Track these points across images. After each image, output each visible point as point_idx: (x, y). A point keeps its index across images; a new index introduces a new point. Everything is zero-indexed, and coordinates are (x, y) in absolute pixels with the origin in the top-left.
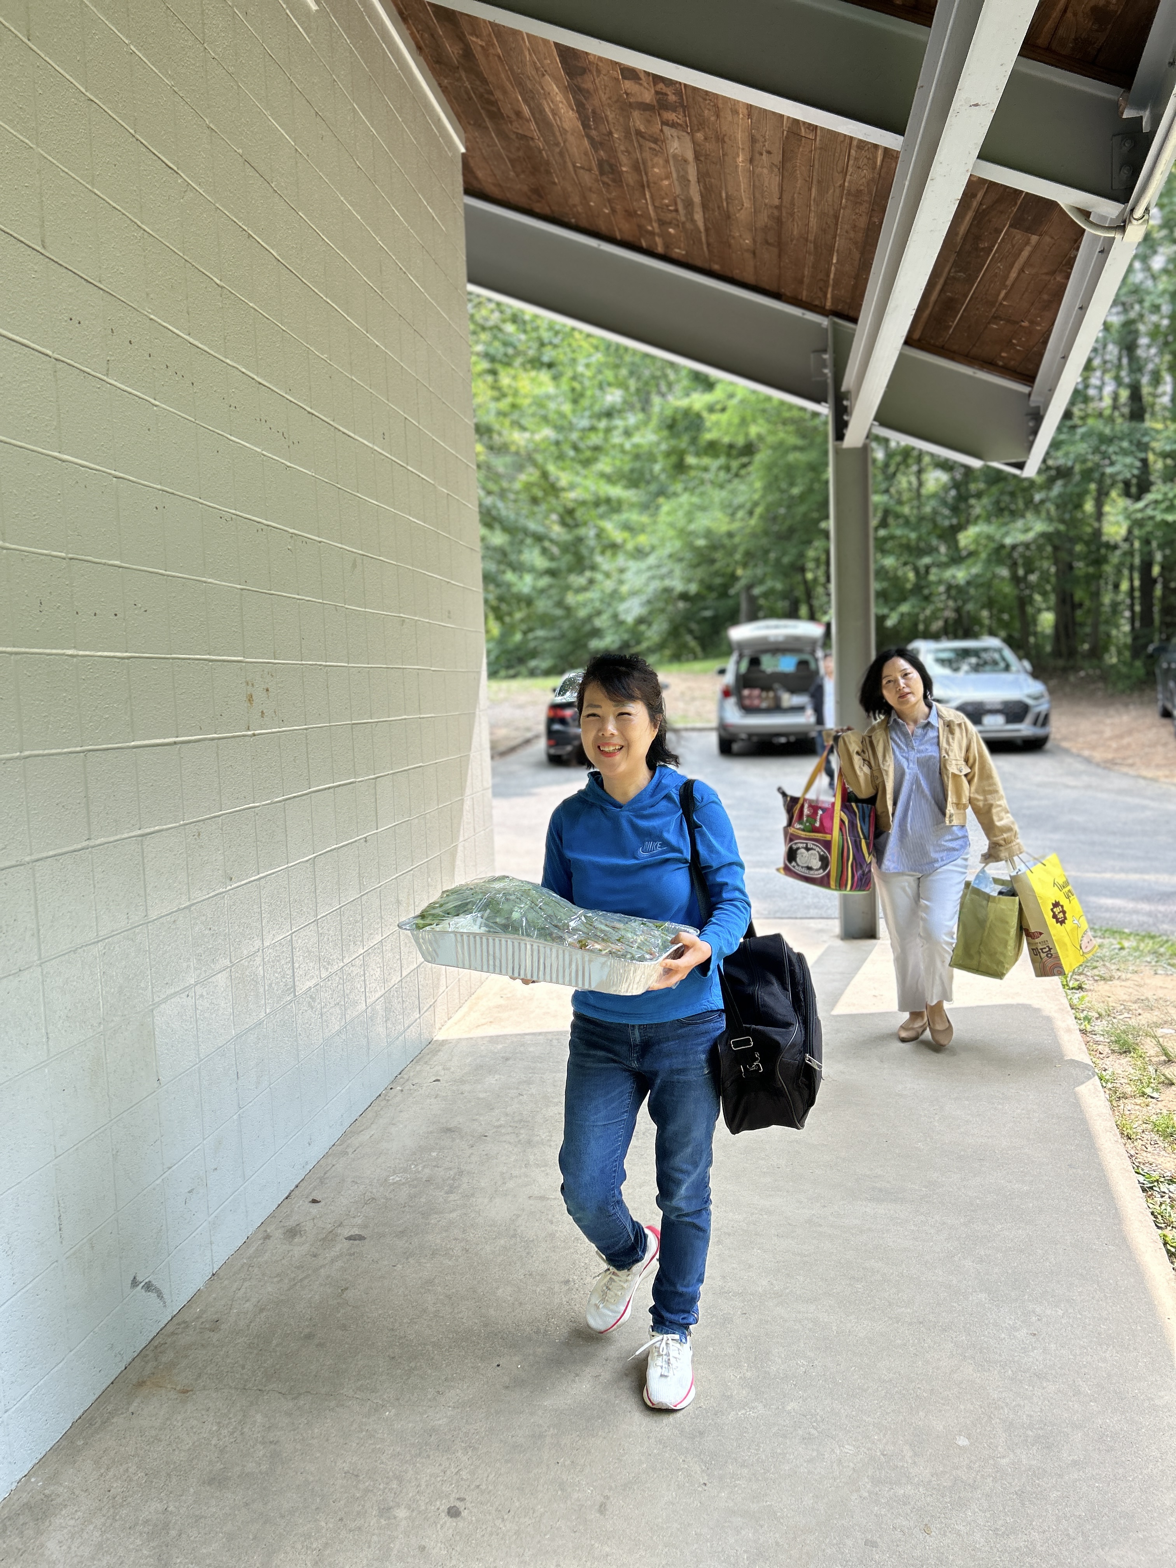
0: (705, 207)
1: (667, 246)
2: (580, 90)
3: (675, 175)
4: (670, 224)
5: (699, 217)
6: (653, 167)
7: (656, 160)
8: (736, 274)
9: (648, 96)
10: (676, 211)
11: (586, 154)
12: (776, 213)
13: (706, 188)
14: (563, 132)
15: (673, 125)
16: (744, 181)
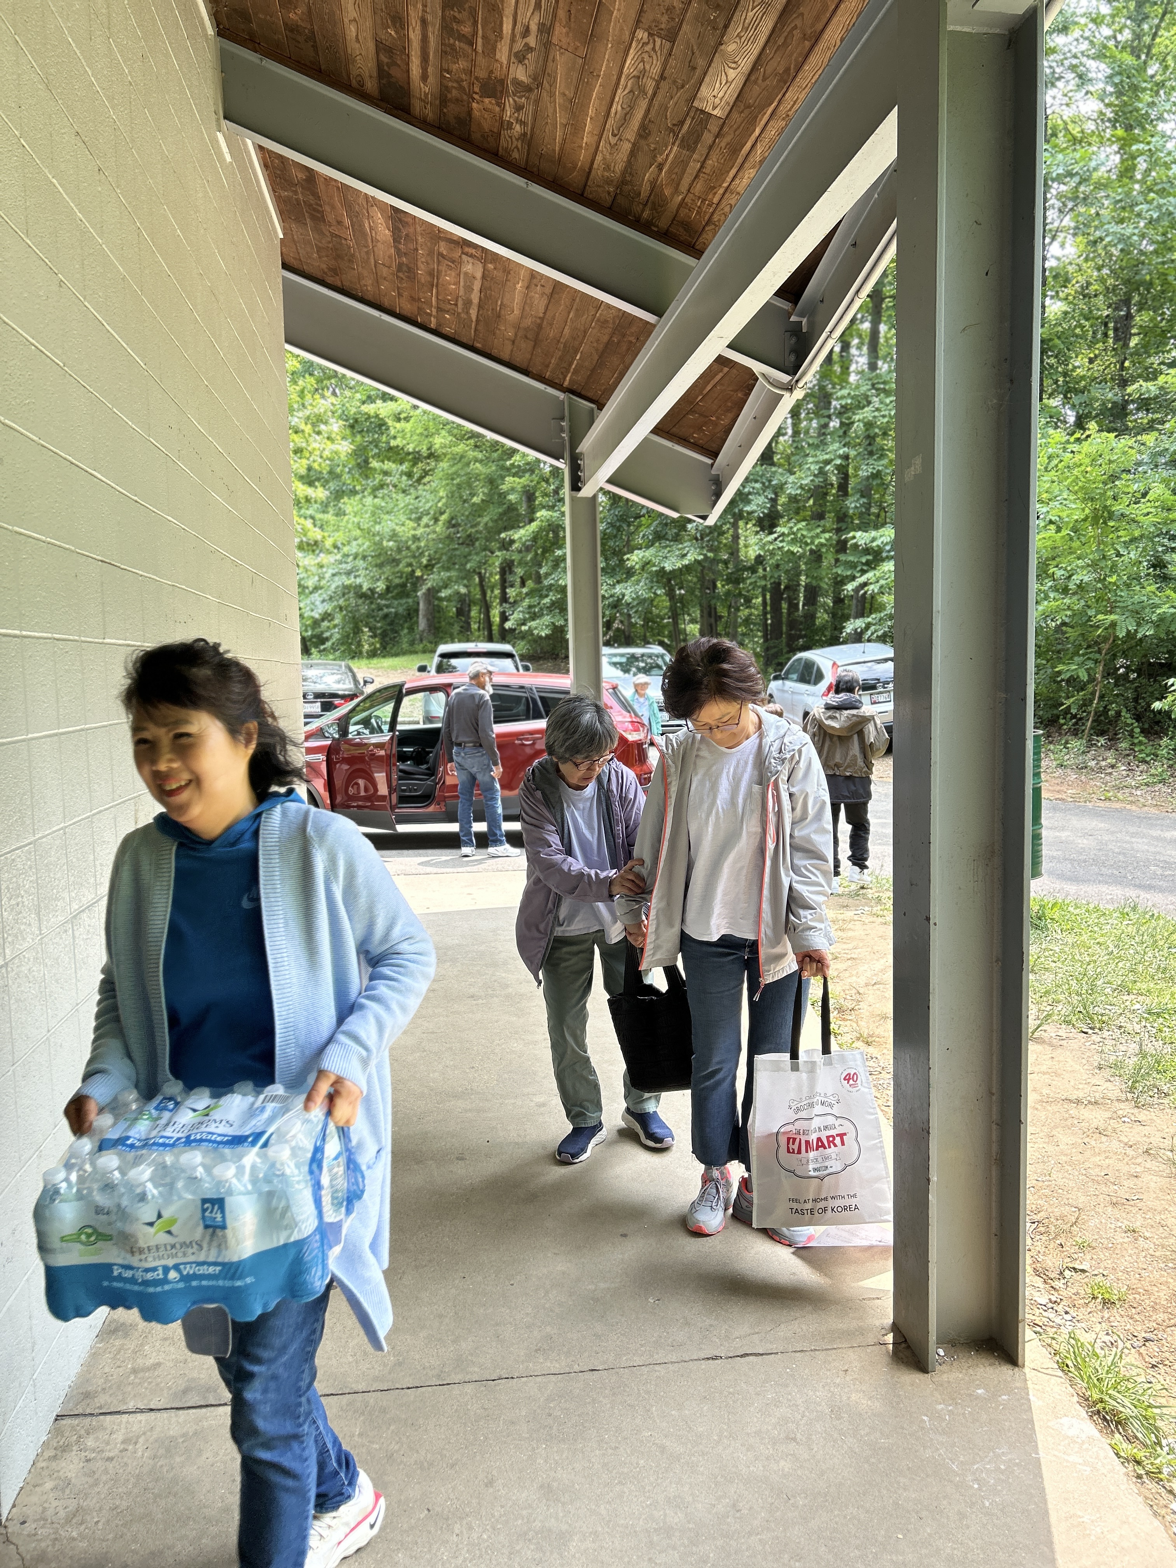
0: (480, 306)
1: (439, 324)
2: (400, 221)
3: (462, 284)
4: (447, 312)
5: (473, 313)
6: (446, 276)
7: (449, 272)
8: (495, 352)
10: (456, 305)
11: (390, 257)
12: (538, 321)
13: (485, 296)
14: (374, 241)
15: (471, 256)
16: (518, 299)
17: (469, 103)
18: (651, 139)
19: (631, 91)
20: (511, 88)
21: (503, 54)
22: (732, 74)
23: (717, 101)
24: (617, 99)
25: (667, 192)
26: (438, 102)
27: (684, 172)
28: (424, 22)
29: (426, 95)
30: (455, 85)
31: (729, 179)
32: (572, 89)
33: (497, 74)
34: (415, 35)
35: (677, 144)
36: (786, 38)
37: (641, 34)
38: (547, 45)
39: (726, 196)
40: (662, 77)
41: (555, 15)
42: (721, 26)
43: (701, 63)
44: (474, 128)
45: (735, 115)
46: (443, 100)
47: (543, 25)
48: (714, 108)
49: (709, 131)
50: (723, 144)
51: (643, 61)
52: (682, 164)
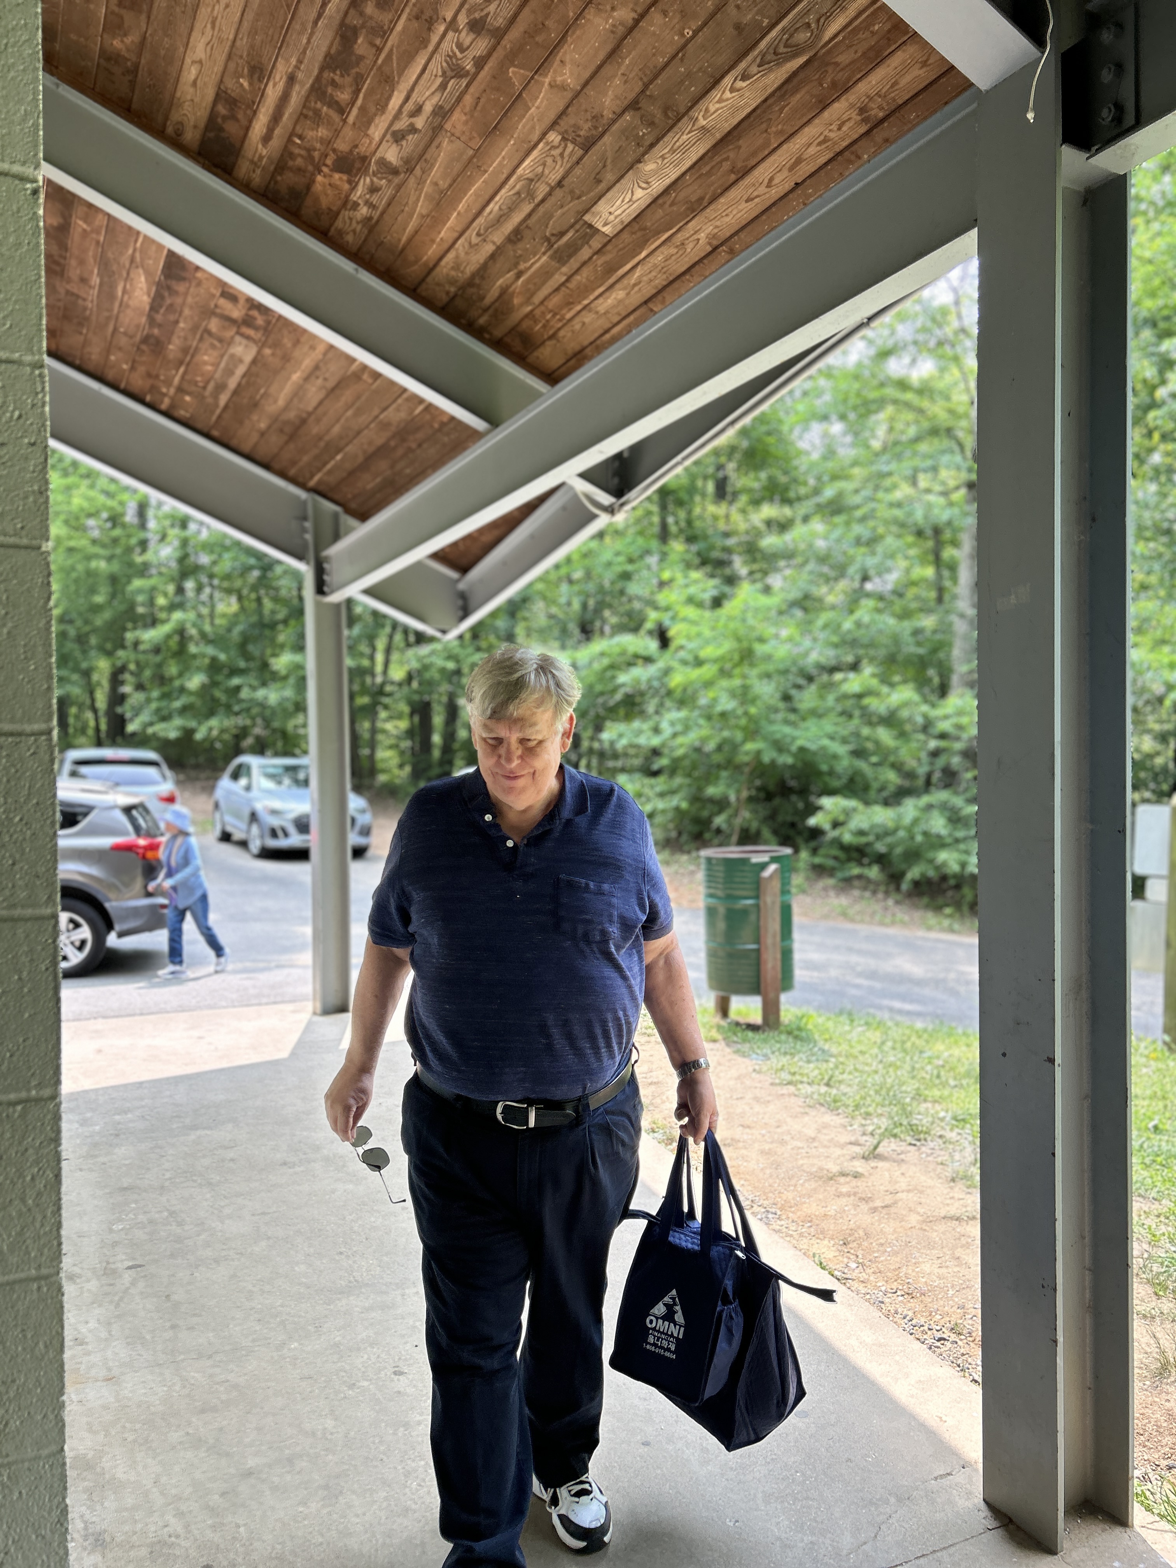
0: (236, 392)
1: (173, 406)
2: (169, 288)
3: (222, 366)
4: (189, 394)
5: (223, 399)
6: (205, 354)
7: (210, 351)
8: (234, 443)
9: (237, 313)
10: (205, 387)
11: (137, 326)
12: (305, 415)
13: (247, 382)
14: (125, 306)
15: (248, 338)
16: (288, 389)
17: (313, 174)
18: (520, 245)
19: (518, 193)
20: (373, 167)
21: (377, 131)
22: (639, 193)
23: (612, 218)
24: (497, 198)
25: (516, 301)
26: (272, 168)
27: (544, 283)
28: (291, 79)
29: (261, 157)
30: (303, 152)
31: (592, 297)
32: (448, 181)
33: (362, 149)
34: (273, 92)
35: (549, 254)
36: (712, 168)
37: (554, 137)
38: (436, 130)
39: (583, 313)
40: (560, 184)
41: (459, 100)
42: (648, 143)
43: (610, 177)
44: (309, 202)
45: (625, 235)
46: (281, 165)
47: (441, 107)
48: (605, 224)
49: (590, 247)
50: (600, 262)
51: (544, 164)
52: (545, 274)
